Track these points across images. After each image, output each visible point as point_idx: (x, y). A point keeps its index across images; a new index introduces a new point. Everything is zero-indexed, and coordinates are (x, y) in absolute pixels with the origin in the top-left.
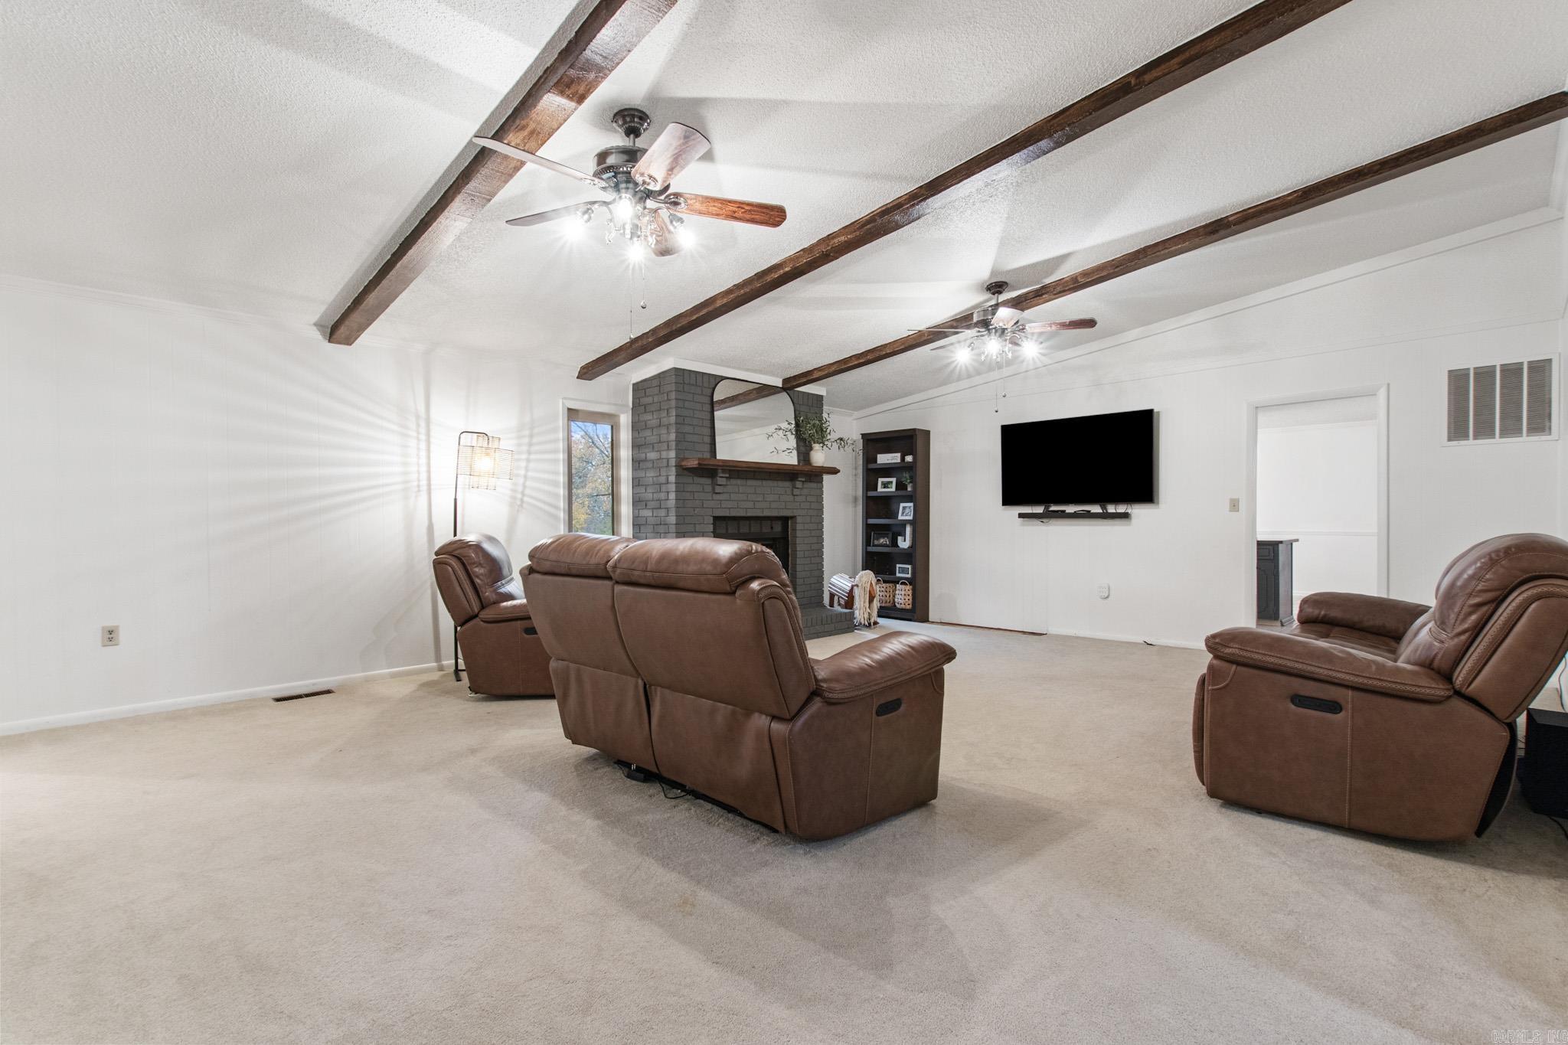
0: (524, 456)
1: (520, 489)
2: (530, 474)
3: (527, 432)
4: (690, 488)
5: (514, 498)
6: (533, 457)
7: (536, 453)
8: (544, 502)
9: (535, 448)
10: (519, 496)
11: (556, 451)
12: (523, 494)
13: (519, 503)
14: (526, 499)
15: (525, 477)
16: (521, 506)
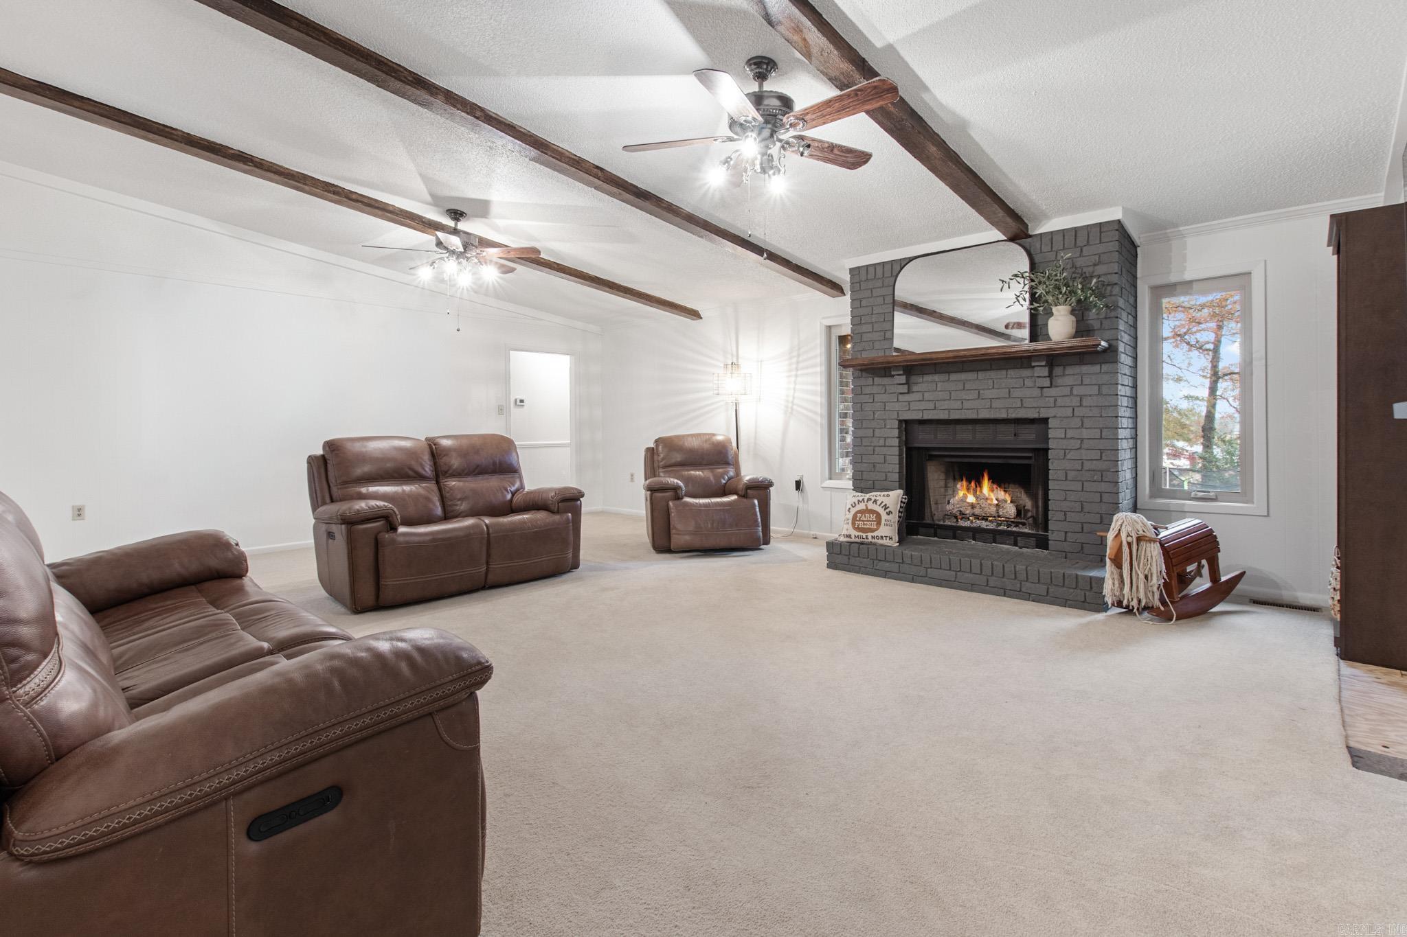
0: (794, 373)
1: (791, 399)
2: (798, 387)
3: (795, 354)
4: (867, 390)
5: (787, 407)
6: (799, 372)
7: (803, 368)
8: (806, 409)
9: (801, 365)
10: (790, 405)
11: (814, 366)
12: (792, 402)
13: (790, 410)
14: (795, 407)
15: (794, 389)
16: (791, 413)
